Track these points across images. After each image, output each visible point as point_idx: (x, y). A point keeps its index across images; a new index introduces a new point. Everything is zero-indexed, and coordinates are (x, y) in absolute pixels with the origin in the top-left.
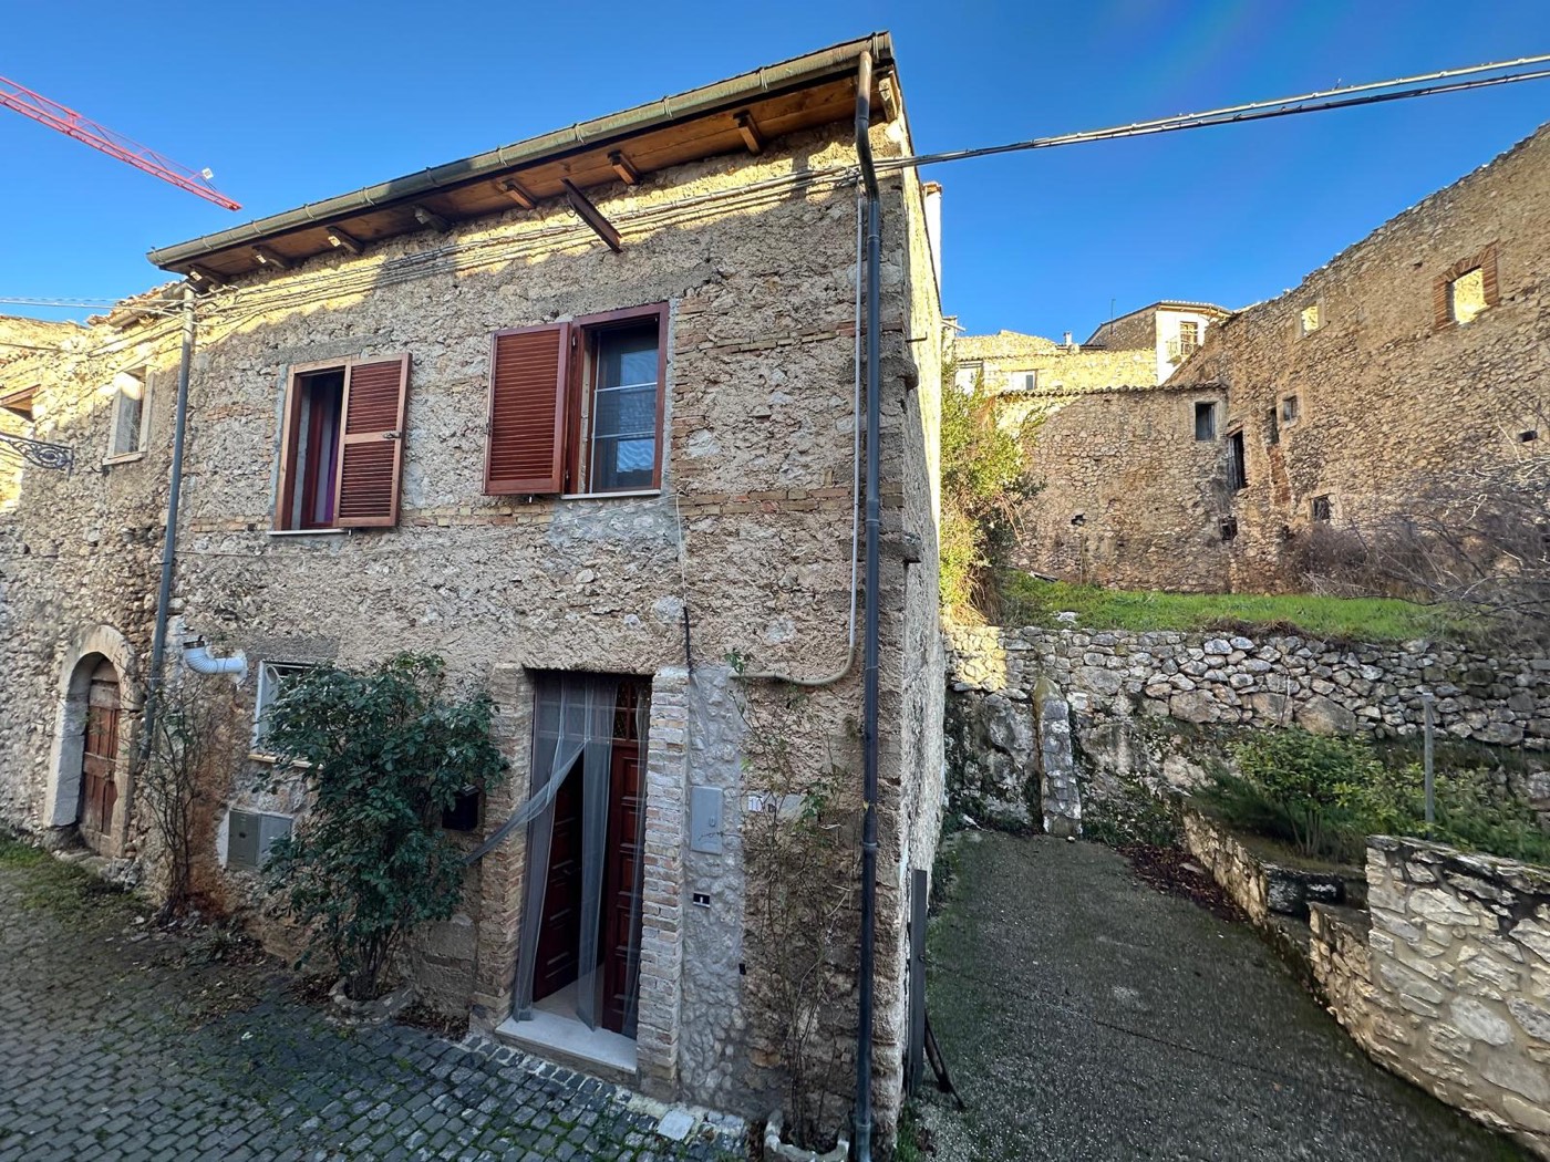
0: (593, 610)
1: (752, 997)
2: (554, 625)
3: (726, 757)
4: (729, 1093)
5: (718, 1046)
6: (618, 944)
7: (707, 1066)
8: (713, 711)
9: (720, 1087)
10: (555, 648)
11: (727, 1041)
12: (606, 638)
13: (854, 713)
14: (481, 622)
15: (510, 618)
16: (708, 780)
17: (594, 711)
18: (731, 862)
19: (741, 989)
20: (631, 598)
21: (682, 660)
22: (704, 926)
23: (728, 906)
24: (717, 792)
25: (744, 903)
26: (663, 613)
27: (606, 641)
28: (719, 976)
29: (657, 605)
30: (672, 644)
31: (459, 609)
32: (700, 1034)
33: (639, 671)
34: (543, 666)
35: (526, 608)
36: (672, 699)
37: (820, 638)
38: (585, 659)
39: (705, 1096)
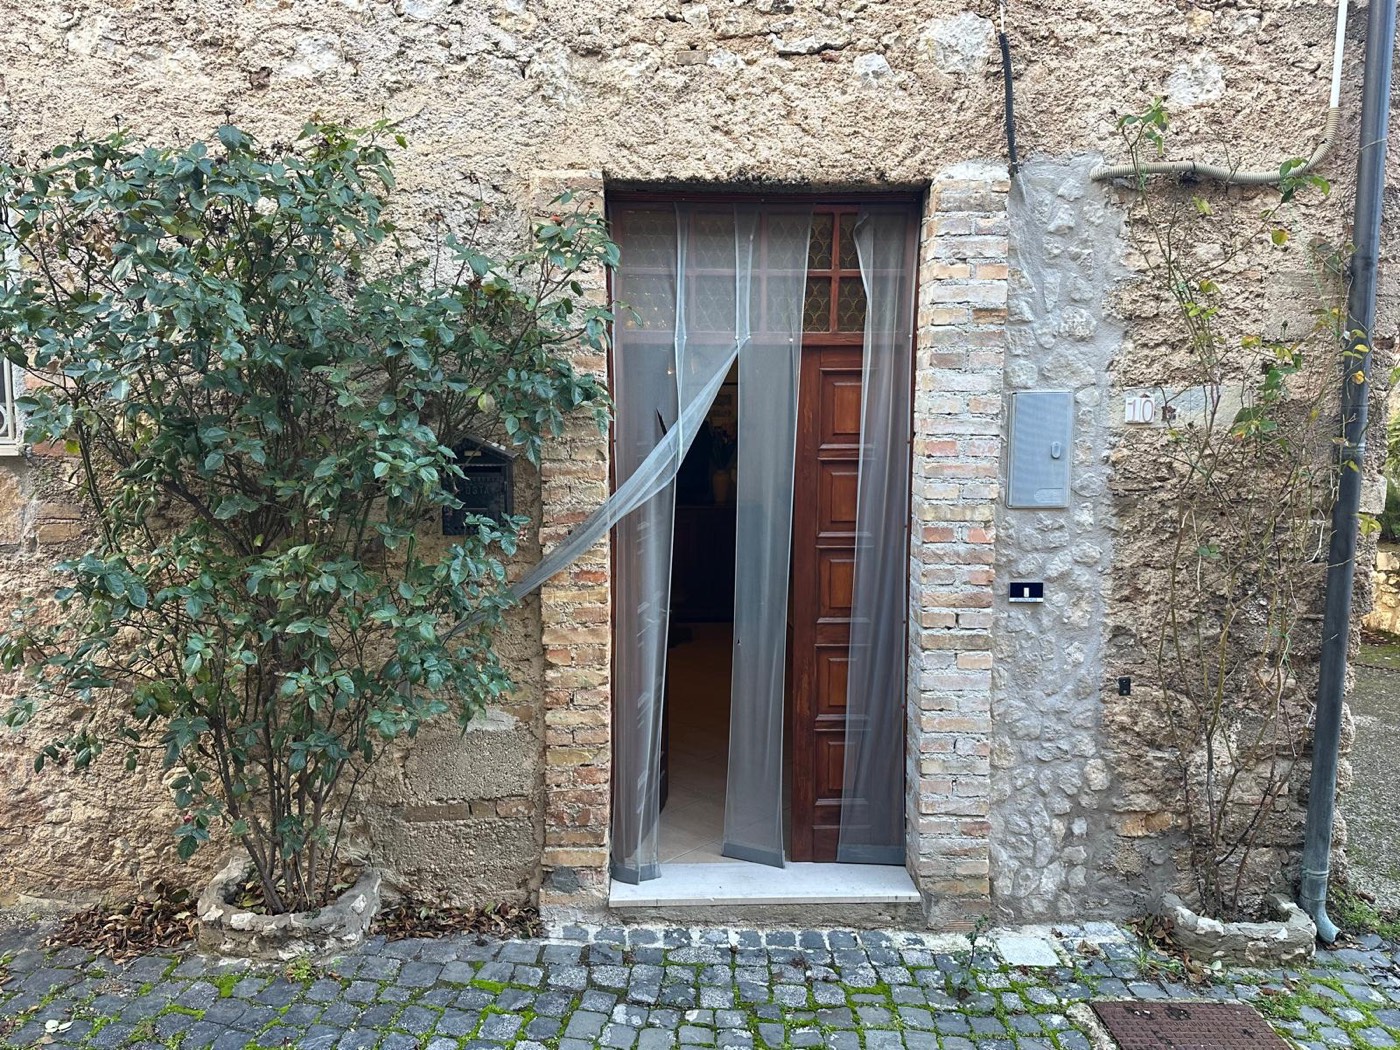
0: (779, 45)
1: (1122, 735)
2: (680, 80)
3: (1080, 332)
4: (1082, 890)
5: (1059, 826)
6: (818, 712)
7: (1042, 860)
8: (1055, 246)
9: (1065, 887)
10: (689, 132)
11: (1078, 811)
12: (812, 106)
13: (1328, 231)
14: (473, 74)
15: (556, 62)
16: (1044, 377)
17: (755, 280)
18: (1086, 517)
19: (1102, 729)
20: (872, 17)
21: (991, 147)
22: (1029, 637)
23: (1076, 593)
24: (1065, 396)
25: (1109, 584)
26: (951, 49)
27: (813, 112)
28: (1059, 714)
29: (936, 30)
30: (969, 115)
31: (407, 42)
32: (1023, 813)
33: (893, 176)
34: (658, 174)
35: (604, 40)
36: (983, 223)
37: (1272, 96)
38: (764, 154)
39: (1039, 906)
